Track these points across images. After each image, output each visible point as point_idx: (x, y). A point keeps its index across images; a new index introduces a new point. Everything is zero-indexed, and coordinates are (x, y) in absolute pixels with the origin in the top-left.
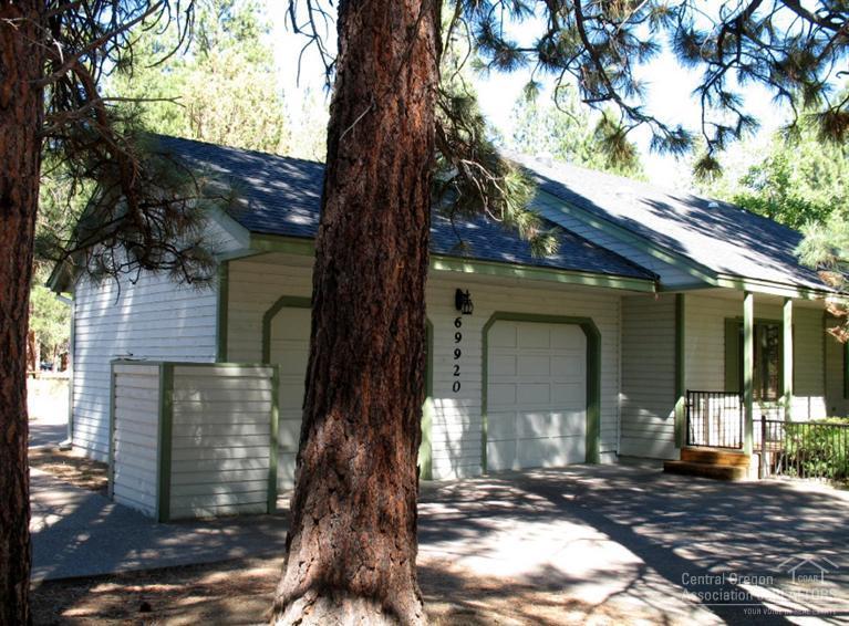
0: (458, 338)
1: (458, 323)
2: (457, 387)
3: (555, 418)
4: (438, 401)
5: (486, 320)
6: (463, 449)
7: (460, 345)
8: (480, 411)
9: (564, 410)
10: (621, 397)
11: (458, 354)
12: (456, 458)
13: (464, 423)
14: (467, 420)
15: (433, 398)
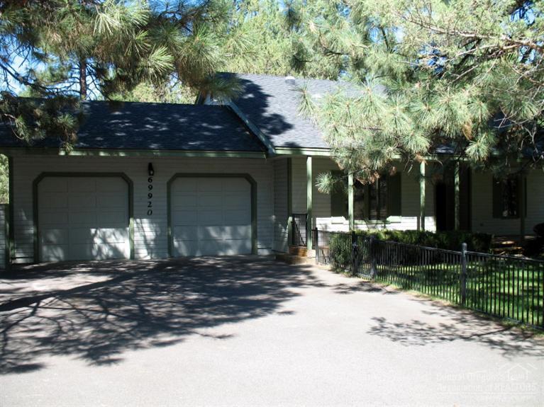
0: (151, 188)
1: (150, 180)
2: (150, 213)
3: (228, 229)
4: (138, 220)
5: (170, 178)
6: (156, 244)
7: (152, 192)
8: (166, 225)
9: (234, 224)
10: (274, 217)
11: (150, 196)
12: (151, 249)
13: (156, 231)
14: (158, 229)
15: (135, 218)
